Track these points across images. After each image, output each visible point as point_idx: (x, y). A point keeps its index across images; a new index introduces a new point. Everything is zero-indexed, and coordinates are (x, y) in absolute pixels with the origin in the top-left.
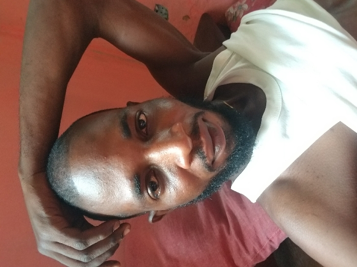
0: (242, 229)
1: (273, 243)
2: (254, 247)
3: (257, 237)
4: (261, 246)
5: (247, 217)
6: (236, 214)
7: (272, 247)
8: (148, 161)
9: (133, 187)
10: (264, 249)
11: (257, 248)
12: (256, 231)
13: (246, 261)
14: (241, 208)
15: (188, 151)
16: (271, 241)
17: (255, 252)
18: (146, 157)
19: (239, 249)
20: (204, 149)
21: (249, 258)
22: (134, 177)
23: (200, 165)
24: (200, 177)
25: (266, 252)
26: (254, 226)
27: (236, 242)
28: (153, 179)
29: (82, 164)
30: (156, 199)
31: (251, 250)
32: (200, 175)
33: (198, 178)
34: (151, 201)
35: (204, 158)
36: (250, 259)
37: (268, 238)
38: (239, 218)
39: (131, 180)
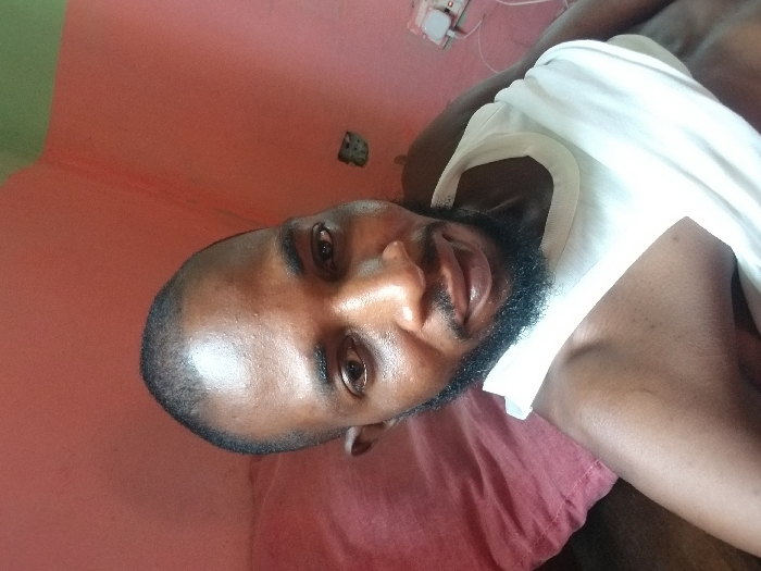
0: (510, 486)
1: (575, 507)
2: (534, 521)
3: (541, 498)
4: (549, 518)
5: (520, 460)
6: (496, 458)
7: (572, 519)
8: (339, 318)
9: (313, 369)
10: (555, 525)
11: (541, 522)
12: (537, 487)
13: (518, 553)
14: (507, 444)
15: (418, 293)
16: (568, 502)
17: (538, 532)
18: (337, 310)
19: (503, 527)
20: (450, 290)
21: (525, 546)
22: (316, 350)
23: (441, 324)
24: (443, 349)
25: (559, 531)
26: (533, 477)
27: (497, 511)
28: (352, 356)
29: (210, 331)
30: (360, 396)
31: (528, 527)
32: (442, 345)
33: (439, 352)
34: (349, 399)
35: (448, 309)
36: (527, 548)
37: (563, 497)
38: (502, 465)
39: (309, 356)
